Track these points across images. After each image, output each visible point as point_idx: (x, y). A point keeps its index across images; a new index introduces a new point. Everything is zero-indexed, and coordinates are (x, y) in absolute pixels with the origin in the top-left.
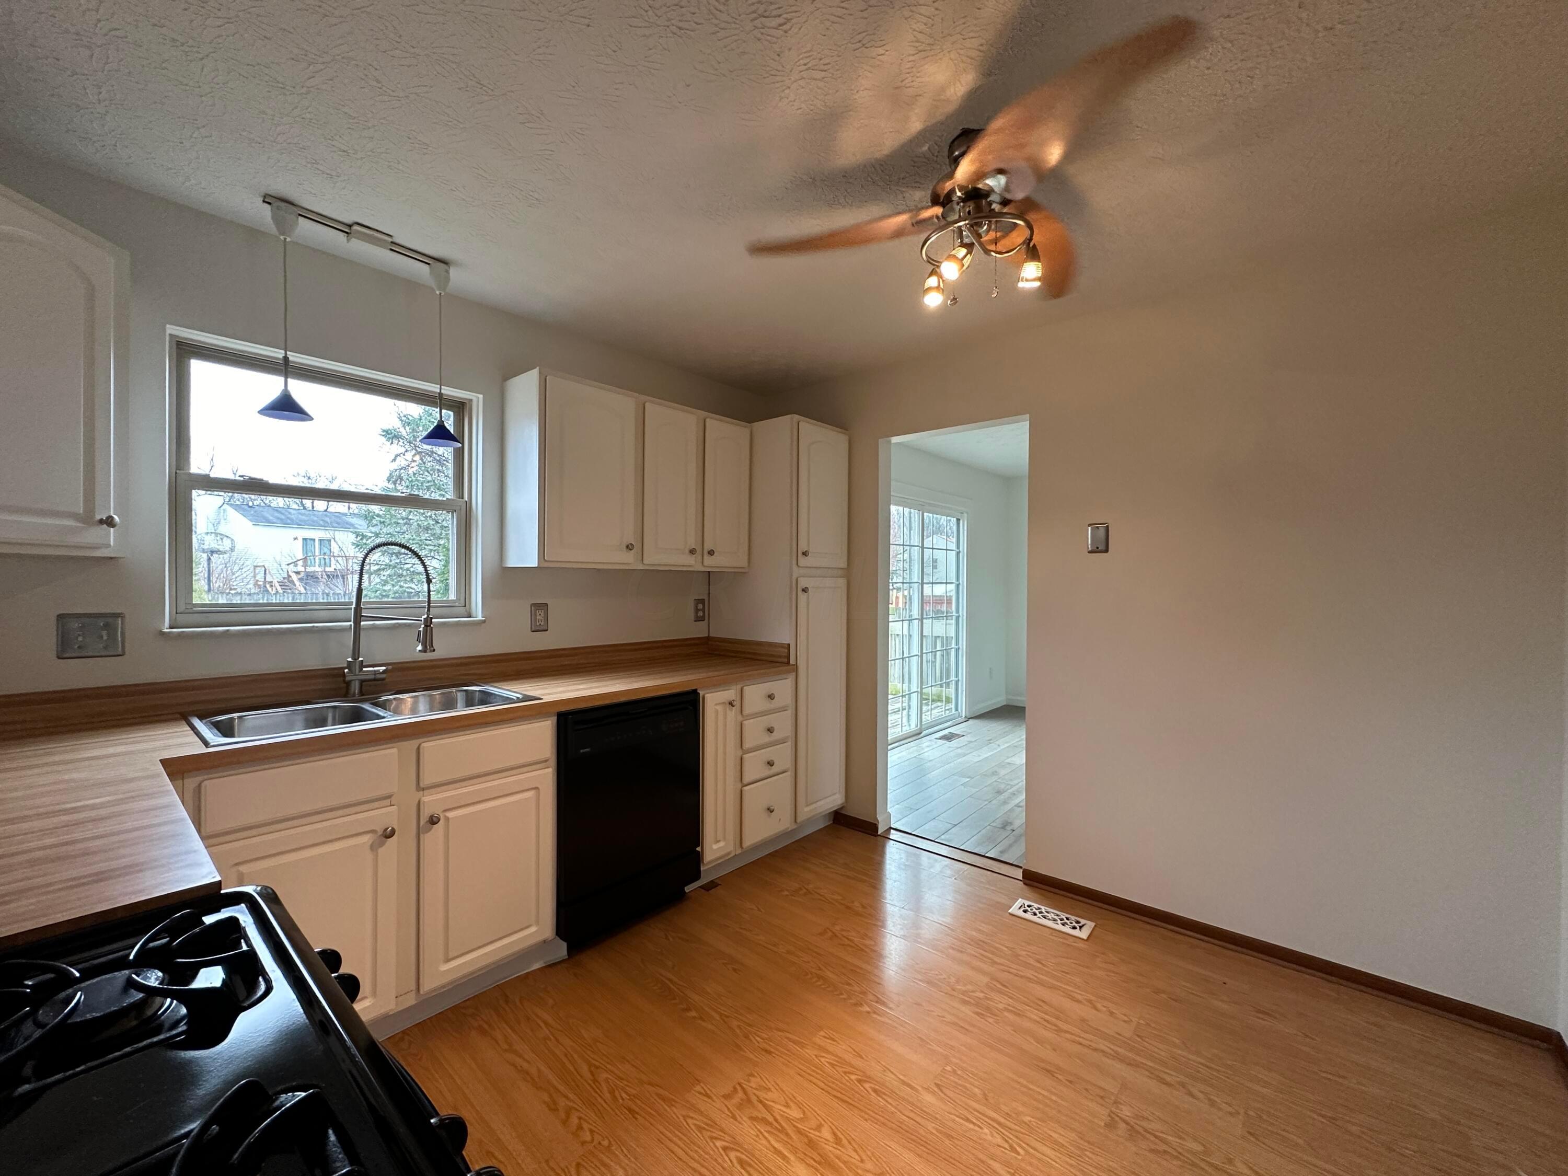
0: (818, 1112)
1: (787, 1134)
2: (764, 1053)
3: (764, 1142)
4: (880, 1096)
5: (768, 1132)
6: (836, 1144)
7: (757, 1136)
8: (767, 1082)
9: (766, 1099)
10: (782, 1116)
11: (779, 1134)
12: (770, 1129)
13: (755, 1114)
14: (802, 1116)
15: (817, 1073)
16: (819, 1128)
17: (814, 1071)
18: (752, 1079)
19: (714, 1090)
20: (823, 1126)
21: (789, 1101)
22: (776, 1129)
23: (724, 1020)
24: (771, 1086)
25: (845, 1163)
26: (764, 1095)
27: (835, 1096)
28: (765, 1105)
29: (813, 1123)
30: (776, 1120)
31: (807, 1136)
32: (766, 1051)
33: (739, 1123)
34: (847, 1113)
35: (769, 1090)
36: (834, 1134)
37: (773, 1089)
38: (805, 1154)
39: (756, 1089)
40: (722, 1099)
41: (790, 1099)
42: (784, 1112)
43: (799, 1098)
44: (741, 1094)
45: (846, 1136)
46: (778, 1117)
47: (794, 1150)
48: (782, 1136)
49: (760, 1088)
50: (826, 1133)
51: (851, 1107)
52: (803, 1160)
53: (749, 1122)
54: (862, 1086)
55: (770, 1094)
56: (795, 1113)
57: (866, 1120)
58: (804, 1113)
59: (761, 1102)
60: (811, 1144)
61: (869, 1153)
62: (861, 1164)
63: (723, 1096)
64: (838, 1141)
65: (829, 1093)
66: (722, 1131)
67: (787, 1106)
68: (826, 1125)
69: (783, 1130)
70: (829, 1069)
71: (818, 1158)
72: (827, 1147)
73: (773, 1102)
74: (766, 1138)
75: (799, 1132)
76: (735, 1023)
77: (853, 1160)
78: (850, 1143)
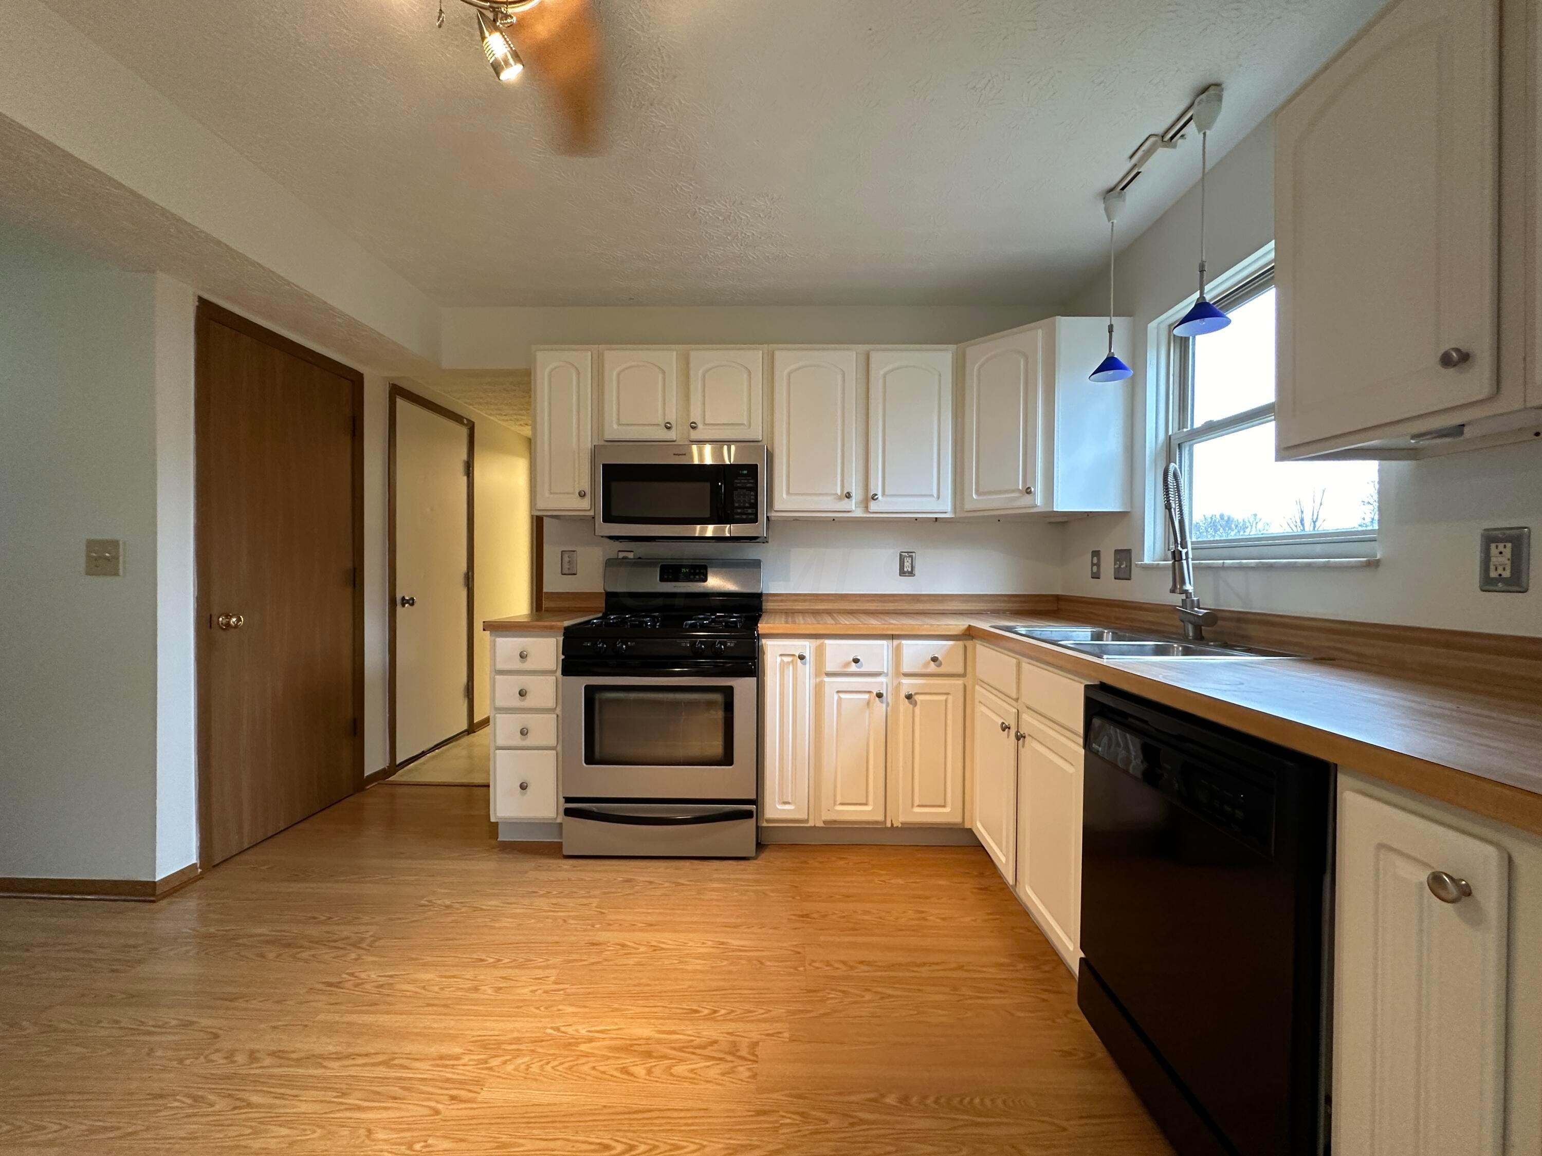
0: (658, 1084)
1: (674, 1049)
2: (766, 1108)
3: (690, 1032)
4: (599, 1144)
5: (692, 1041)
6: (624, 1068)
7: (699, 1033)
8: (731, 1080)
9: (717, 1064)
10: (693, 1060)
11: (682, 1045)
12: (692, 1044)
13: (716, 1047)
14: (672, 1071)
15: (687, 1125)
16: (649, 1072)
17: (692, 1124)
18: (748, 1074)
19: (773, 1042)
20: (646, 1075)
21: (694, 1076)
22: (687, 1047)
23: (851, 1117)
24: (724, 1078)
25: (608, 1058)
26: (721, 1066)
27: (650, 1111)
28: (713, 1058)
29: (657, 1071)
30: (693, 1053)
31: (656, 1058)
32: (765, 1113)
33: (722, 1033)
34: (629, 1102)
35: (723, 1074)
36: (632, 1075)
37: (720, 1077)
38: (648, 1044)
39: (735, 1067)
40: (755, 1040)
41: (694, 1079)
42: (691, 1064)
43: (686, 1085)
44: (744, 1052)
45: (618, 1080)
46: (693, 1057)
47: (659, 1042)
48: (678, 1045)
49: (732, 1071)
50: (640, 1071)
51: (626, 1110)
52: (649, 1039)
53: (715, 1038)
54: (626, 1143)
55: (719, 1071)
56: (680, 1069)
57: (605, 1107)
58: (672, 1075)
59: (720, 1059)
60: (649, 1055)
61: (588, 1078)
62: (594, 1065)
63: (757, 1043)
64: (624, 1070)
65: (660, 1110)
66: (731, 1020)
67: (692, 1071)
68: (644, 1077)
69: (681, 1049)
70: (676, 1139)
71: (635, 1048)
72: (631, 1060)
73: (708, 1067)
74: (690, 1036)
75: (665, 1057)
76: (833, 1122)
77: (602, 1063)
78: (612, 1076)
